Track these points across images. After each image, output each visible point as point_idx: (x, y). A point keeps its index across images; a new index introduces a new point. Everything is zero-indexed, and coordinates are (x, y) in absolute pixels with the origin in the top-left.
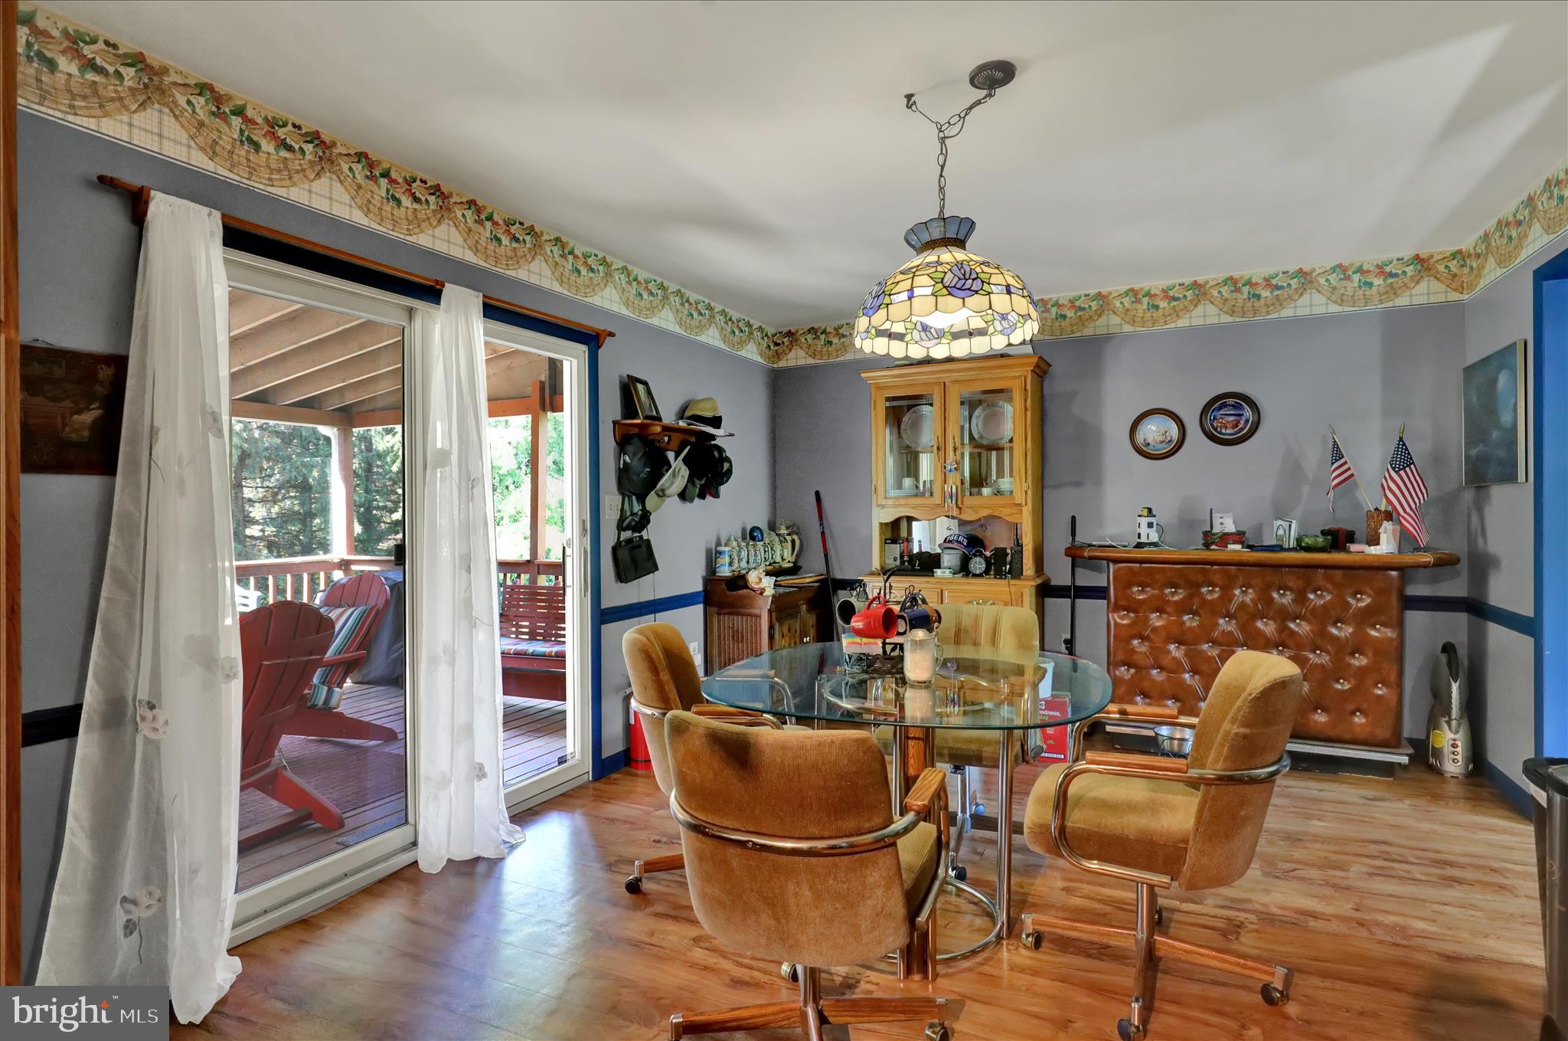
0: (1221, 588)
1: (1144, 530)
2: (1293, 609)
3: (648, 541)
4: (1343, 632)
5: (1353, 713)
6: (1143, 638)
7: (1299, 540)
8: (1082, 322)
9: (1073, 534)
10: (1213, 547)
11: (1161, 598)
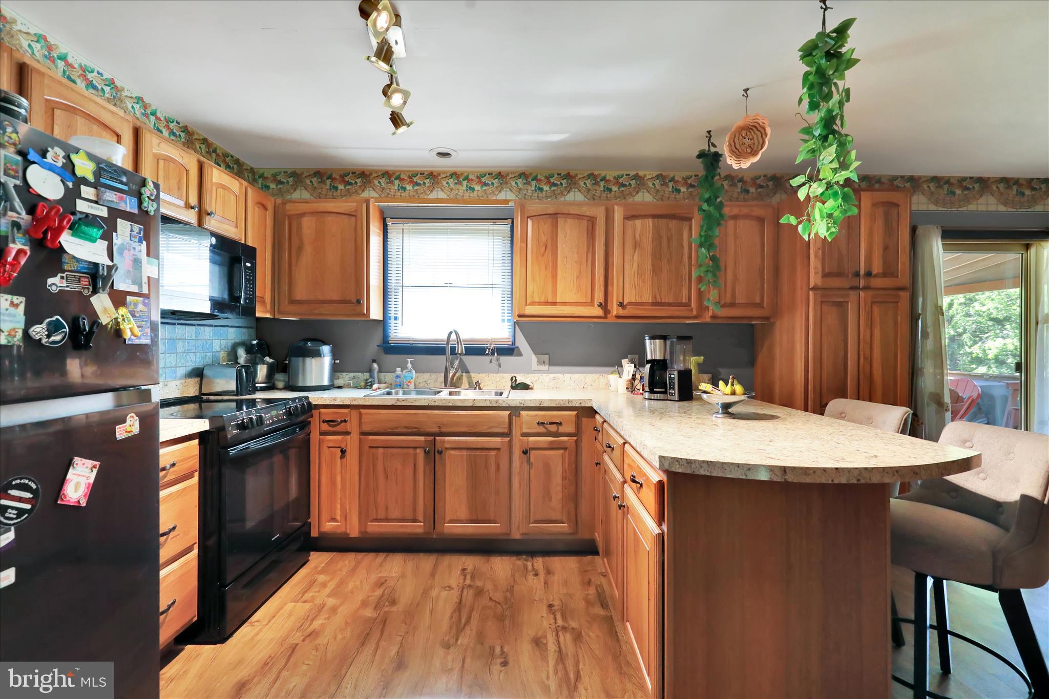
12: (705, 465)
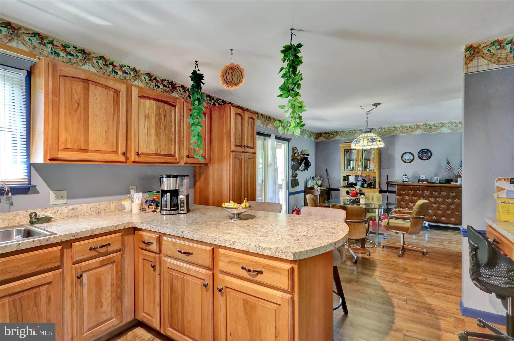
0: (422, 191)
1: (404, 179)
2: (438, 196)
3: (297, 179)
4: (449, 200)
5: (451, 218)
6: (404, 201)
7: (439, 181)
8: (390, 133)
9: (388, 179)
10: (420, 182)
11: (408, 193)
12: (313, 251)
